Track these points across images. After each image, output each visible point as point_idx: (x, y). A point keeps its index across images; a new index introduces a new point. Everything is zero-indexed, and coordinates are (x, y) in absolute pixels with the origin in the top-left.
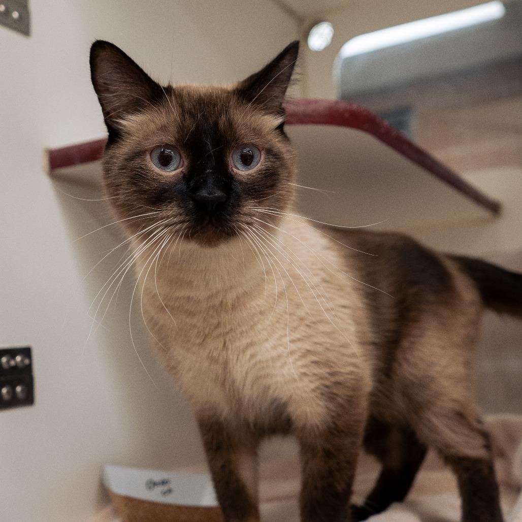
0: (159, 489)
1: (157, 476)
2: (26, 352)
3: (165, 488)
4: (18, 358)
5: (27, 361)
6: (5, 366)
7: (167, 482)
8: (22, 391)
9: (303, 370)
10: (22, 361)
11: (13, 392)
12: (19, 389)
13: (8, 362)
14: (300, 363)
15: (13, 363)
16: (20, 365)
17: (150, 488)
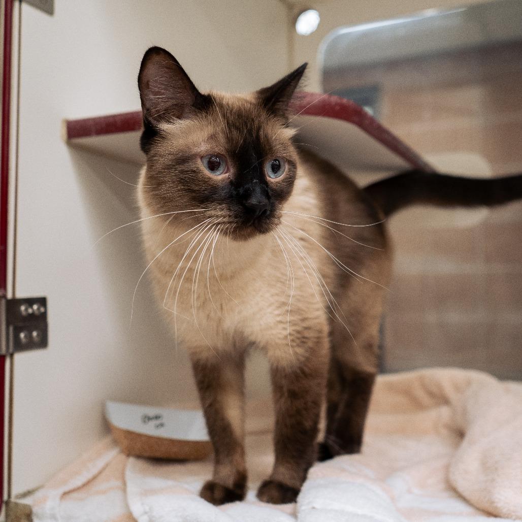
0: (153, 423)
1: (151, 411)
2: (42, 301)
3: (158, 422)
4: (35, 307)
5: (42, 310)
6: (24, 313)
7: (159, 417)
8: (38, 335)
9: (279, 319)
10: (38, 309)
11: (29, 336)
12: (35, 334)
13: (26, 310)
14: (277, 312)
15: (30, 311)
16: (37, 312)
17: (145, 422)
